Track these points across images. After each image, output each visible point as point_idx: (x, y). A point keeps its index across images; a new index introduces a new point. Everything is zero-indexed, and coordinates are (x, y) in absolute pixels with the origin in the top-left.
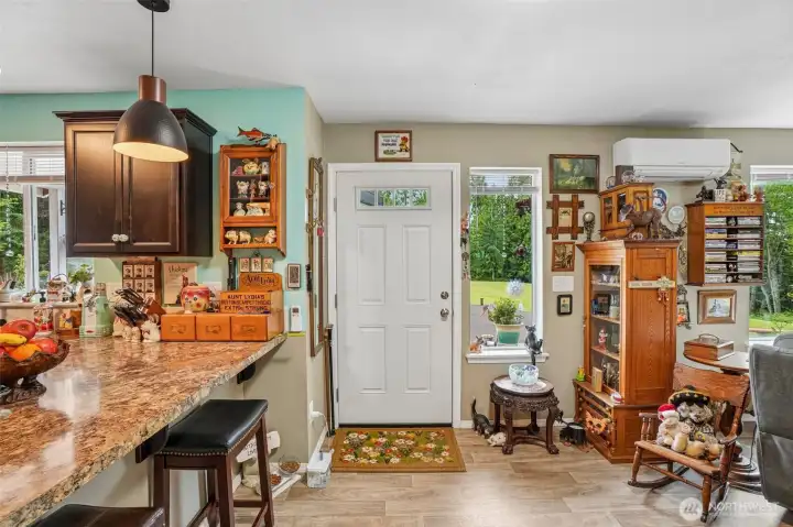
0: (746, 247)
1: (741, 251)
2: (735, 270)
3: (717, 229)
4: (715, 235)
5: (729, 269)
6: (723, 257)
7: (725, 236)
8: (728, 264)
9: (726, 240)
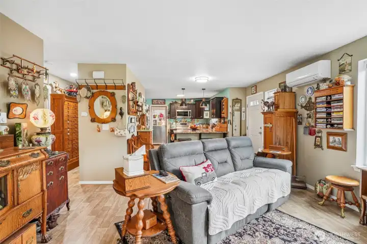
0: (336, 110)
1: (333, 112)
2: (331, 122)
3: (322, 102)
4: (321, 105)
5: (327, 122)
6: (324, 115)
7: (325, 105)
8: (327, 119)
9: (326, 108)
